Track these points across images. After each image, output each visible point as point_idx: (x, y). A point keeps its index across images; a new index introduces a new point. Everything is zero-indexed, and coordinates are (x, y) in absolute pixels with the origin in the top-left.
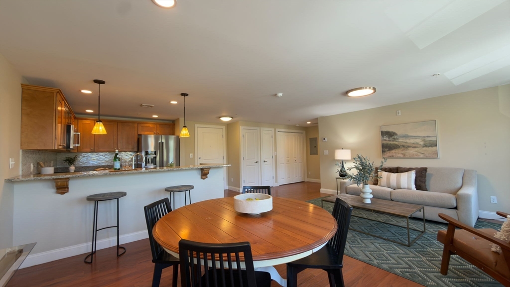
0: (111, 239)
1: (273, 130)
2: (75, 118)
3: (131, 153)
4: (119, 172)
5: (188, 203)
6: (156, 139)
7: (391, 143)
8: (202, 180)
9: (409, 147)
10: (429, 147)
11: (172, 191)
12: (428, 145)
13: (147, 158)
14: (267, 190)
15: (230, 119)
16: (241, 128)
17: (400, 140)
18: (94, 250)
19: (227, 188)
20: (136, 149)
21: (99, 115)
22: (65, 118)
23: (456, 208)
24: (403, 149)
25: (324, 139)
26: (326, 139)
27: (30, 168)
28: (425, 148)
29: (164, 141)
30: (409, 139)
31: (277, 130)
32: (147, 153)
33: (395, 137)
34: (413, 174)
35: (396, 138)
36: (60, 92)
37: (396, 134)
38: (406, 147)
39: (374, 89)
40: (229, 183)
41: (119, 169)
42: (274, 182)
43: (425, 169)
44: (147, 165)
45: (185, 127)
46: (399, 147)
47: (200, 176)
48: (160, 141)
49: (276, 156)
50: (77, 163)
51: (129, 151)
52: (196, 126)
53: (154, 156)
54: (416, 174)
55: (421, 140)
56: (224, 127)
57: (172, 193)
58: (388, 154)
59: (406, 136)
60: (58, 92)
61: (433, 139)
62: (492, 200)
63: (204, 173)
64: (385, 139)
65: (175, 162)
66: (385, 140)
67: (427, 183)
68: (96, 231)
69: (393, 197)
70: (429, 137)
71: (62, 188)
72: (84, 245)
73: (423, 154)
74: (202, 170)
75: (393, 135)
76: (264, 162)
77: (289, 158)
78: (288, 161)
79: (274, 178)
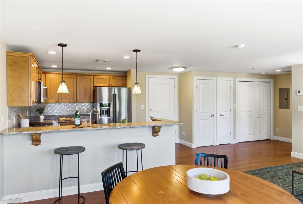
0: (73, 187)
1: (232, 79)
2: (43, 73)
3: (87, 104)
4: (79, 129)
5: (140, 170)
6: (110, 91)
8: (153, 137)
11: (125, 149)
13: (102, 109)
14: (223, 159)
15: (183, 69)
16: (195, 78)
18: (60, 196)
19: (178, 141)
20: (92, 101)
21: (63, 69)
22: (36, 73)
25: (299, 92)
26: (301, 92)
27: (13, 121)
29: (117, 92)
31: (237, 79)
32: (101, 105)
36: (33, 56)
40: (181, 137)
41: (79, 126)
42: (232, 138)
44: (102, 116)
45: (137, 83)
47: (151, 134)
48: (113, 93)
49: (235, 110)
50: (45, 112)
51: (86, 102)
52: (148, 76)
53: (108, 108)
56: (176, 77)
57: (125, 151)
60: (31, 56)
63: (155, 131)
65: (126, 118)
68: (62, 180)
71: (36, 141)
72: (52, 191)
74: (153, 128)
76: (221, 116)
77: (251, 111)
78: (250, 115)
79: (232, 133)
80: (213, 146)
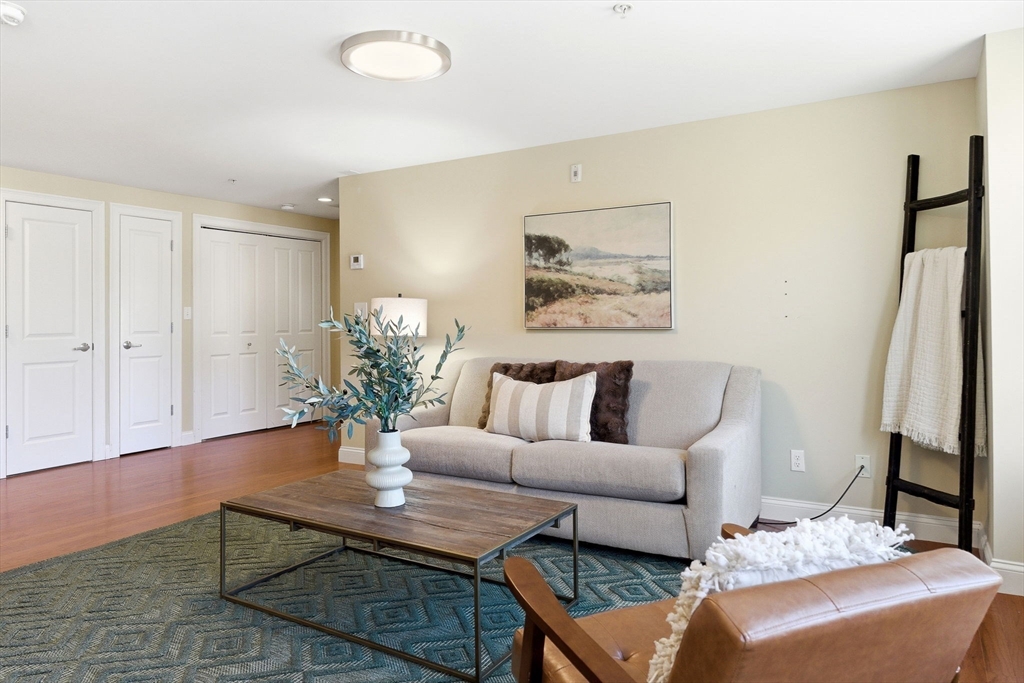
1: (177, 217)
7: (553, 276)
9: (599, 291)
10: (650, 291)
12: (650, 286)
17: (576, 269)
23: (683, 501)
24: (584, 298)
25: (356, 260)
26: (361, 259)
28: (641, 297)
30: (601, 265)
31: (200, 219)
33: (564, 256)
34: (588, 385)
35: (565, 260)
37: (566, 248)
38: (591, 292)
39: (442, 49)
42: (178, 425)
43: (626, 368)
46: (574, 291)
49: (188, 326)
54: (599, 384)
55: (631, 270)
58: (543, 315)
59: (592, 256)
61: (662, 265)
62: (794, 461)
64: (534, 262)
66: (536, 267)
67: (630, 416)
69: (517, 474)
70: (649, 258)
73: (634, 316)
75: (558, 251)
76: (128, 347)
77: (253, 332)
78: (249, 345)
79: (178, 410)
80: (91, 462)
